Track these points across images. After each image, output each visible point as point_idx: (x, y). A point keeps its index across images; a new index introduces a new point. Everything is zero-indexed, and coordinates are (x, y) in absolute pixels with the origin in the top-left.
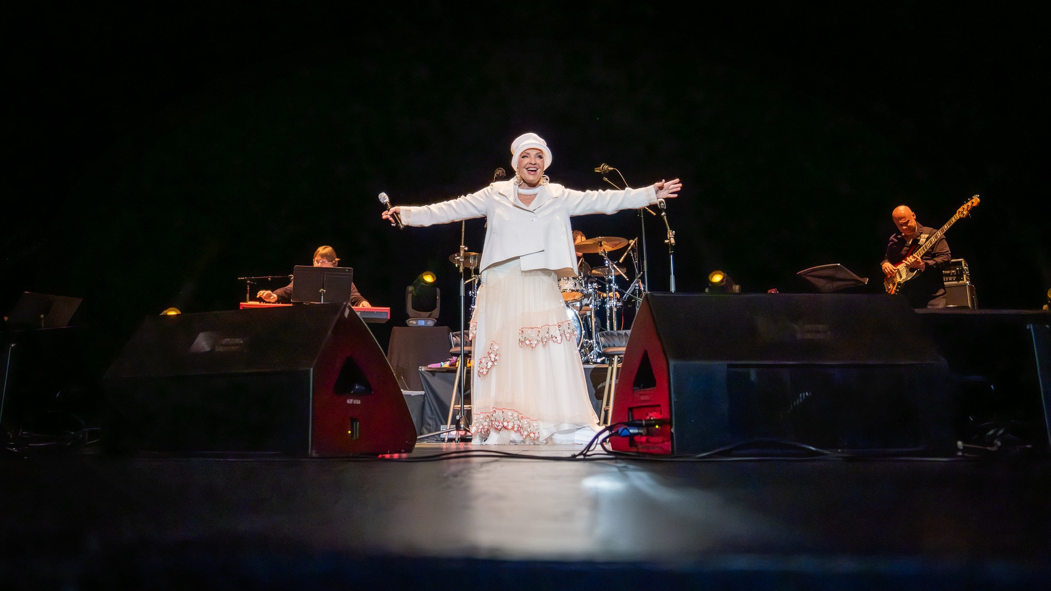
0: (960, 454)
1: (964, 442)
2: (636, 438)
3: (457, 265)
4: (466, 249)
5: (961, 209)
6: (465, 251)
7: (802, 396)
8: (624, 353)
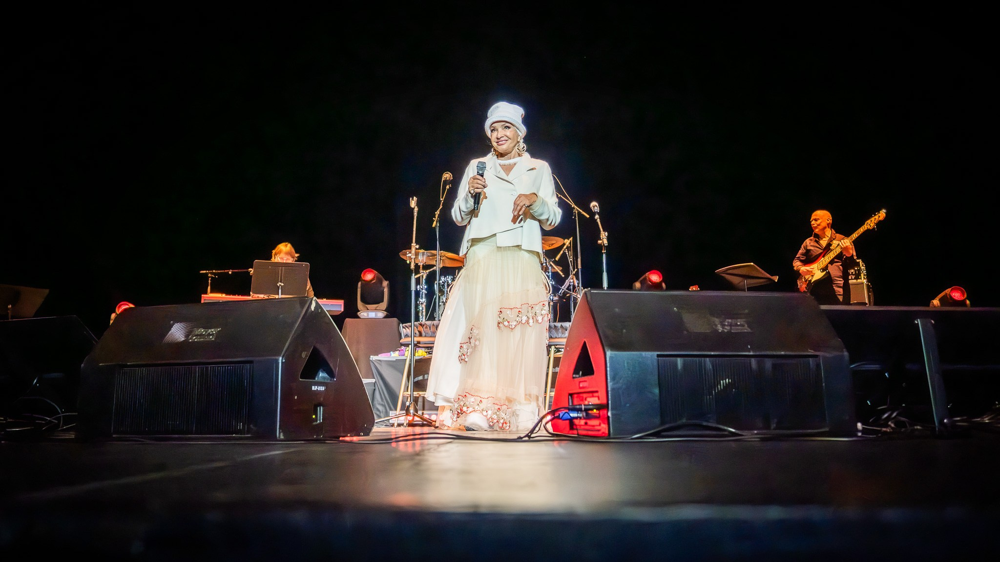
0: (860, 434)
1: (863, 424)
2: (576, 422)
3: (408, 262)
4: (417, 247)
5: (869, 221)
6: (416, 249)
7: (723, 383)
8: (565, 344)
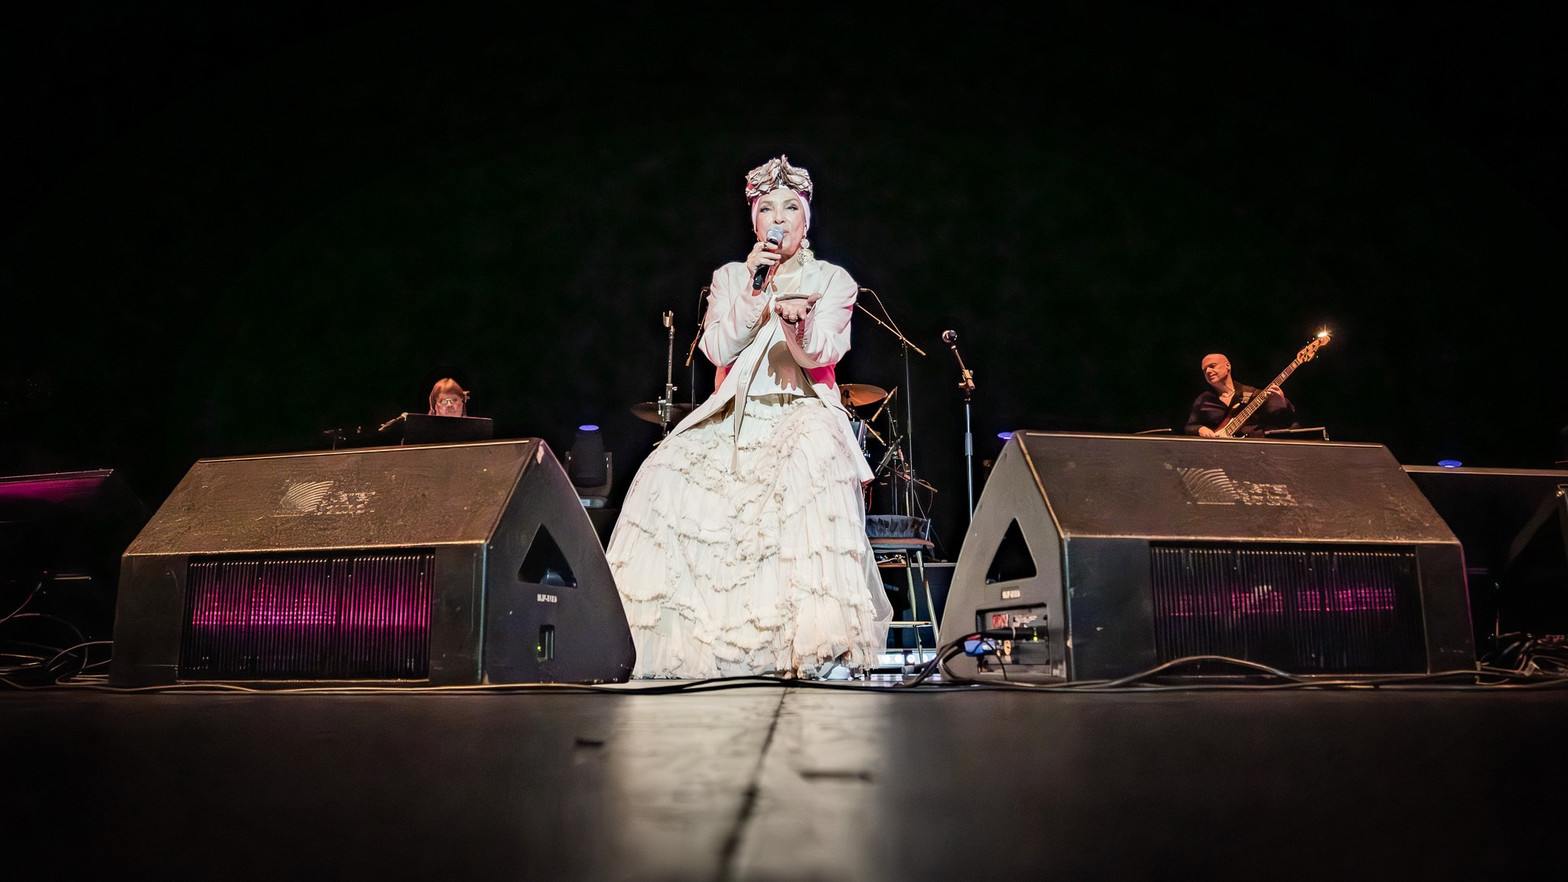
5: (1303, 352)
